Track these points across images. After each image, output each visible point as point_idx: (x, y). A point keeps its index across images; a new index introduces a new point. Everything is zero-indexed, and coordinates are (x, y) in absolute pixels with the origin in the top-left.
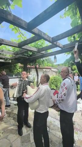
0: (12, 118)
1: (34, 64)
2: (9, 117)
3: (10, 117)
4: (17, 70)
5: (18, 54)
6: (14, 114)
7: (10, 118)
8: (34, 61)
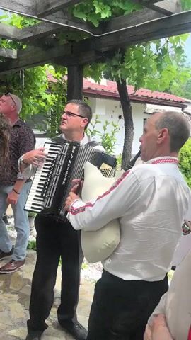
0: (16, 297)
1: (116, 68)
2: (5, 291)
3: (9, 290)
4: (40, 97)
5: (51, 12)
6: (21, 283)
7: (9, 294)
8: (118, 56)
